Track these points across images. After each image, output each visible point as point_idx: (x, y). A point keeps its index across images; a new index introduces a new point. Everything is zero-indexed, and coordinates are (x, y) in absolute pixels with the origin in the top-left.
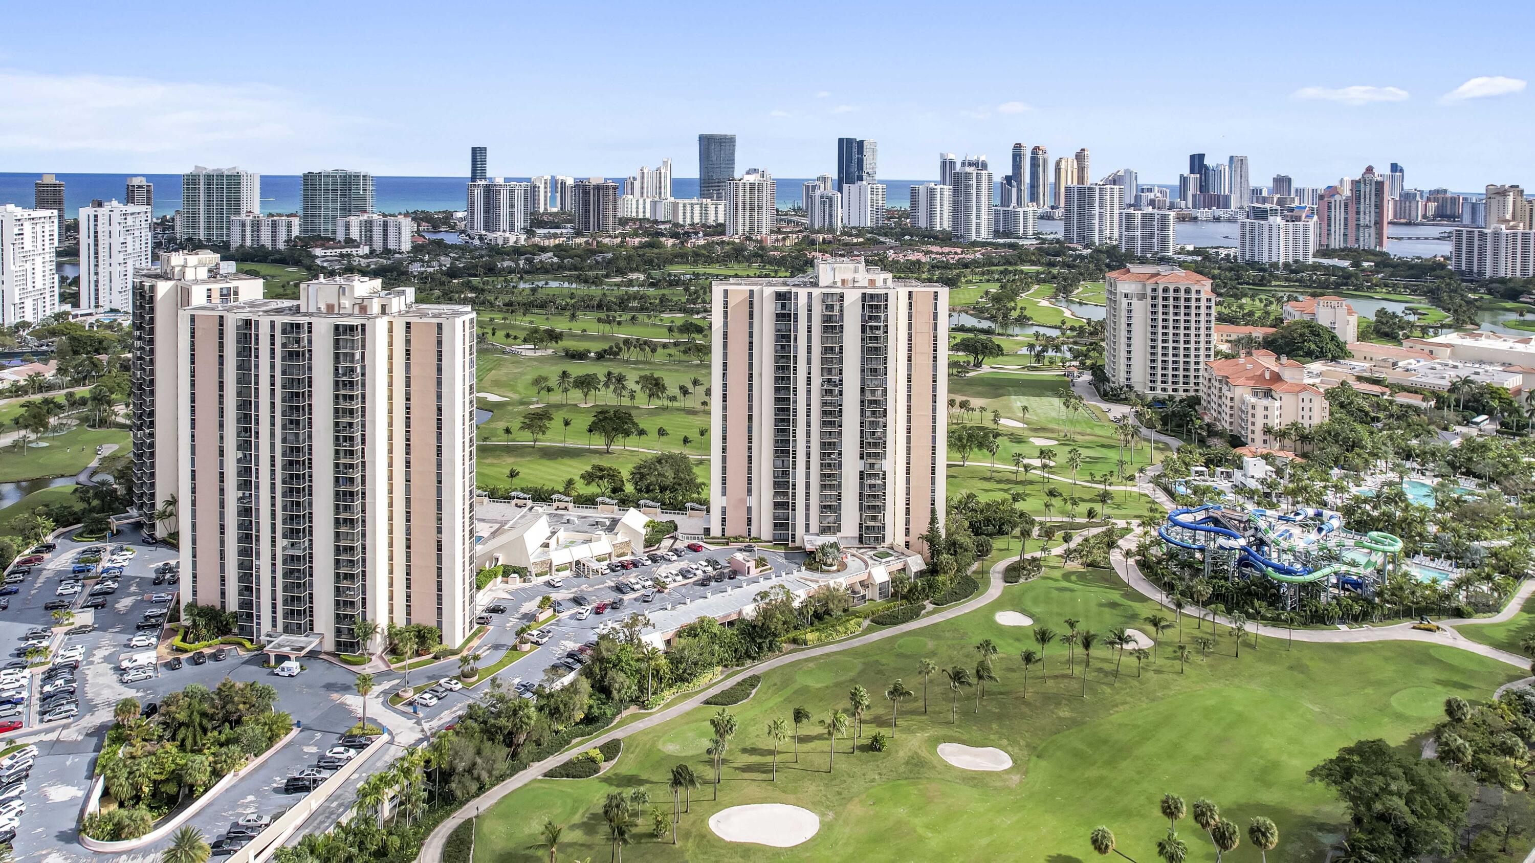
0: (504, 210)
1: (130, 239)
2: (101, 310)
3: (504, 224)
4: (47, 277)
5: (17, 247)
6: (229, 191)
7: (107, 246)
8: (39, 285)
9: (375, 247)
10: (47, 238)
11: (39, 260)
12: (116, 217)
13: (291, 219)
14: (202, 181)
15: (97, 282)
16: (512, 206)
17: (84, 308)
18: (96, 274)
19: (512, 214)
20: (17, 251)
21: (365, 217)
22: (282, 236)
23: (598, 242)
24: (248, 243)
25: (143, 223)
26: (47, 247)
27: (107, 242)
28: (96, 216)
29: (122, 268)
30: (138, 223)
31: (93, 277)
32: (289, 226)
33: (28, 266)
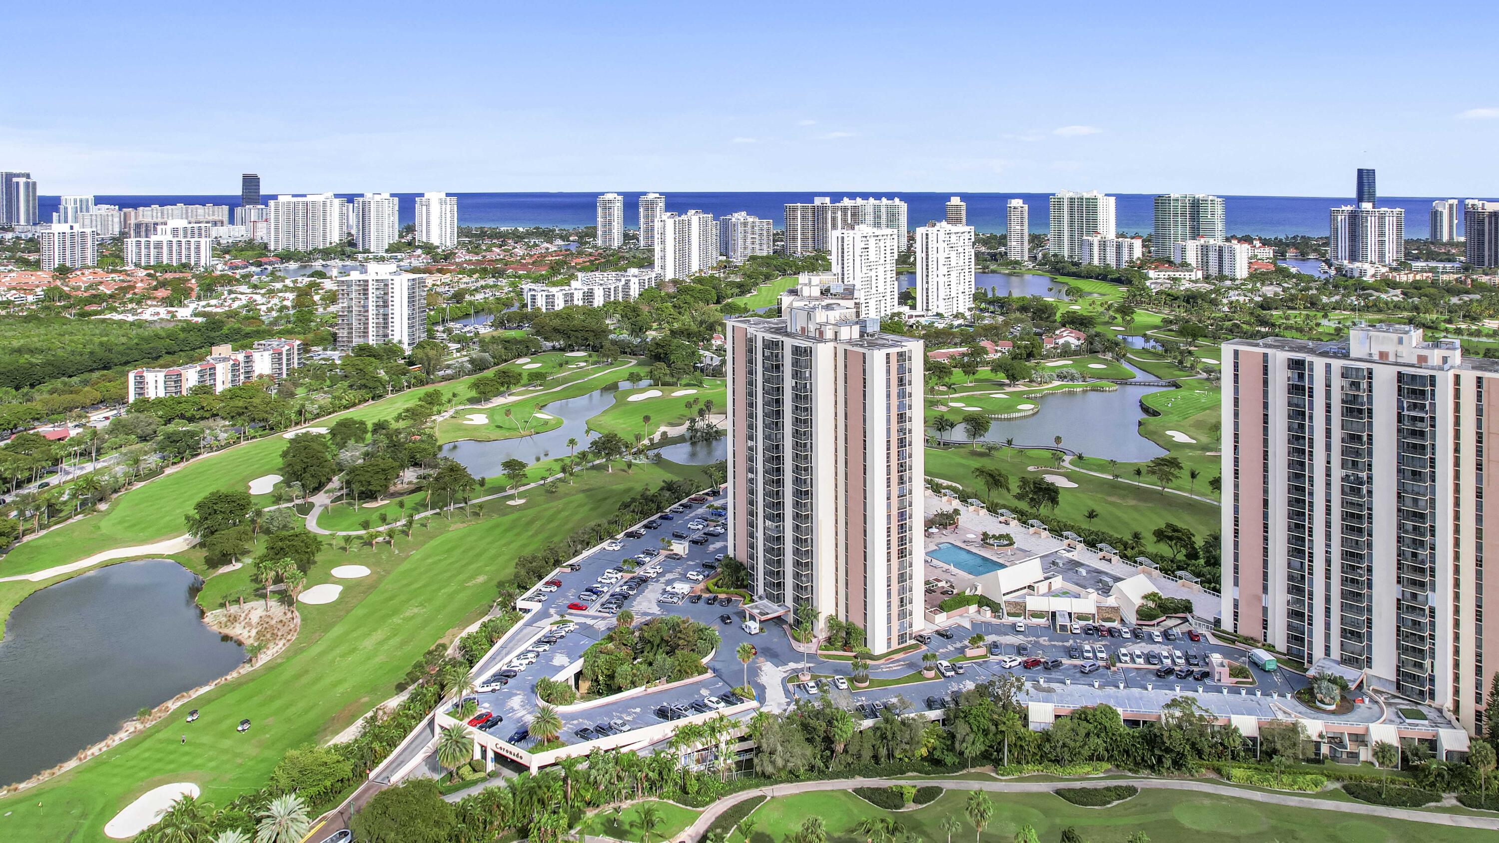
0: (1372, 239)
1: (953, 255)
2: (930, 313)
3: (1372, 255)
4: (888, 283)
5: (863, 258)
6: (1088, 212)
7: (935, 260)
8: (881, 289)
9: (1211, 272)
10: (888, 252)
11: (881, 269)
12: (942, 236)
13: (1133, 241)
14: (1066, 203)
15: (927, 289)
16: (1382, 234)
17: (919, 311)
18: (927, 283)
19: (1382, 243)
20: (863, 261)
21: (1202, 241)
22: (1125, 257)
23: (1473, 281)
24: (1096, 262)
25: (966, 241)
26: (888, 259)
27: (935, 256)
28: (927, 235)
29: (946, 279)
30: (962, 241)
31: (925, 286)
32: (1131, 247)
33: (873, 273)
